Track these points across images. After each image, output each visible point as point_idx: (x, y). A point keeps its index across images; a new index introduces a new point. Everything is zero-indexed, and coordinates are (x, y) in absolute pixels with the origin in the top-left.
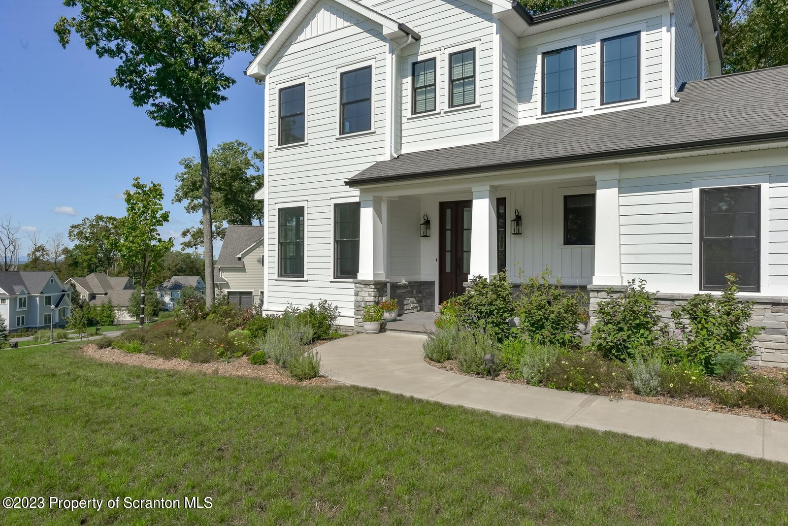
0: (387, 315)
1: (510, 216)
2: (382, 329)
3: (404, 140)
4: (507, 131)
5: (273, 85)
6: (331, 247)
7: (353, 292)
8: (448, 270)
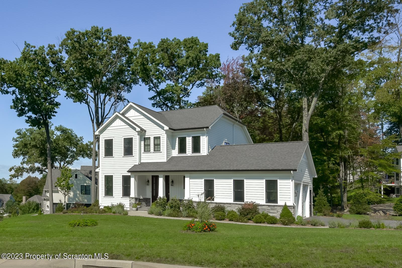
0: (138, 206)
1: (170, 181)
2: (137, 210)
3: (142, 158)
4: (168, 158)
5: (103, 138)
6: (122, 187)
7: (129, 201)
8: (154, 195)
